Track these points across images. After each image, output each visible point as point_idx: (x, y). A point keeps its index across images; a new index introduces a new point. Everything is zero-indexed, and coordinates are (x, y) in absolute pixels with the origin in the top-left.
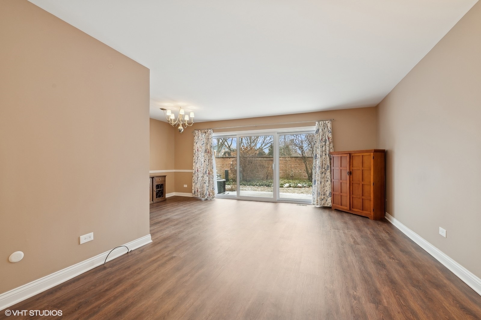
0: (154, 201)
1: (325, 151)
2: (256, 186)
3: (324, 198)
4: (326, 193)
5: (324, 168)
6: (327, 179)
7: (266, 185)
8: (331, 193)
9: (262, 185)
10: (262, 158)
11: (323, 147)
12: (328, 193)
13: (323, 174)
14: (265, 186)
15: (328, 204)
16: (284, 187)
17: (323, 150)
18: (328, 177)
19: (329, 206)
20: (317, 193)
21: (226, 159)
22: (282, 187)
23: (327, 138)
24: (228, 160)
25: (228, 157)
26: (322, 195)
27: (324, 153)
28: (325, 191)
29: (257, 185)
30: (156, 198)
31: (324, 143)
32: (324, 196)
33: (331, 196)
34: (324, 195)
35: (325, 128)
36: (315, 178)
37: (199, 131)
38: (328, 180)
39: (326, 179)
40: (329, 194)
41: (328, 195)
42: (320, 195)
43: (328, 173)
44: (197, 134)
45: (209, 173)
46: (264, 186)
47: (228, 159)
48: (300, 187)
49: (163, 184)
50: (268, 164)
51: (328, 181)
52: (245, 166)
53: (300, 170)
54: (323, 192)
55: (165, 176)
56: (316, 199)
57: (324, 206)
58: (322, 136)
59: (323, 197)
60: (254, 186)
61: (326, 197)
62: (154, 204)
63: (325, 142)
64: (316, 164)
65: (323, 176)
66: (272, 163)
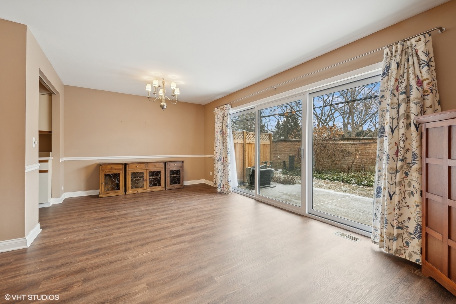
0: (167, 187)
1: (408, 117)
2: (327, 179)
3: (399, 235)
4: (406, 224)
5: (402, 160)
6: (411, 189)
7: (343, 180)
8: (421, 229)
9: (337, 180)
10: (346, 141)
11: (399, 106)
12: (412, 226)
13: (398, 175)
14: (341, 182)
15: (410, 256)
17: (400, 114)
18: (414, 183)
19: (414, 261)
20: (382, 219)
23: (413, 83)
26: (395, 228)
27: (402, 120)
28: (405, 218)
29: (329, 179)
30: (170, 184)
31: (403, 96)
32: (401, 231)
33: (420, 237)
34: (398, 228)
35: (410, 59)
36: (379, 181)
37: (219, 108)
38: (414, 191)
39: (407, 188)
40: (416, 229)
41: (412, 232)
42: (389, 225)
43: (414, 175)
44: (217, 112)
45: (223, 160)
49: (180, 170)
50: (356, 149)
51: (412, 193)
54: (396, 221)
55: (183, 162)
56: (379, 232)
57: (398, 255)
58: (396, 80)
59: (395, 232)
61: (406, 236)
62: (167, 191)
63: (407, 91)
64: (381, 150)
65: (398, 179)
66: (362, 147)
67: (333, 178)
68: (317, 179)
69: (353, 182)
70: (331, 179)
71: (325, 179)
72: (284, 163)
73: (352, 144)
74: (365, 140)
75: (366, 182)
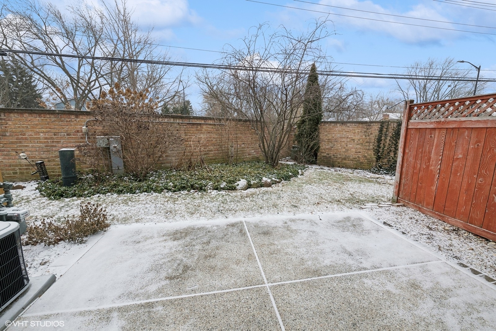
2: (165, 191)
9: (183, 188)
10: (172, 120)
14: (192, 191)
16: (238, 187)
21: (66, 118)
22: (232, 190)
24: (71, 121)
25: (70, 113)
46: (189, 191)
47: (73, 117)
48: (269, 185)
50: (185, 133)
52: (129, 138)
53: (243, 144)
60: (161, 191)
66: (193, 129)
67: (175, 186)
68: (146, 193)
69: (209, 187)
70: (173, 189)
71: (162, 190)
72: (41, 166)
73: (180, 124)
74: (196, 120)
75: (225, 184)
